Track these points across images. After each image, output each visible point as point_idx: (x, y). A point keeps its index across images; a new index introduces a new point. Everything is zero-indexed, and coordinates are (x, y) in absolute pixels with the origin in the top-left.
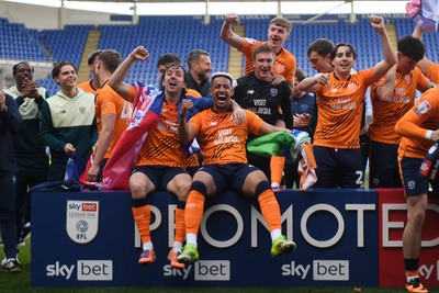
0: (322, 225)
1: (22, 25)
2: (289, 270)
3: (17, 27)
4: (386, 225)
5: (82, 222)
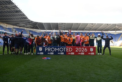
0: (61, 49)
2: (58, 53)
4: (67, 50)
5: (41, 49)
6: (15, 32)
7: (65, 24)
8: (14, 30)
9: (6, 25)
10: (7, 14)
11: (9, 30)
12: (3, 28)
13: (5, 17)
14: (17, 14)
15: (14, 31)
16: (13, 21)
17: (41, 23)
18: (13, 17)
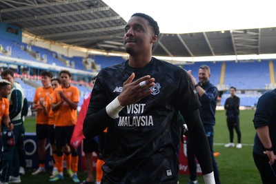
6: (93, 67)
7: (256, 30)
8: (90, 61)
9: (65, 47)
10: (63, 14)
11: (73, 63)
12: (57, 57)
13: (60, 26)
14: (92, 11)
15: (89, 66)
16: (85, 35)
17: (170, 35)
18: (84, 22)
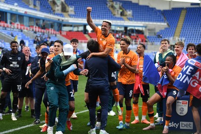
1: (155, 8)
3: (153, 9)
6: (64, 10)
15: (58, 9)
